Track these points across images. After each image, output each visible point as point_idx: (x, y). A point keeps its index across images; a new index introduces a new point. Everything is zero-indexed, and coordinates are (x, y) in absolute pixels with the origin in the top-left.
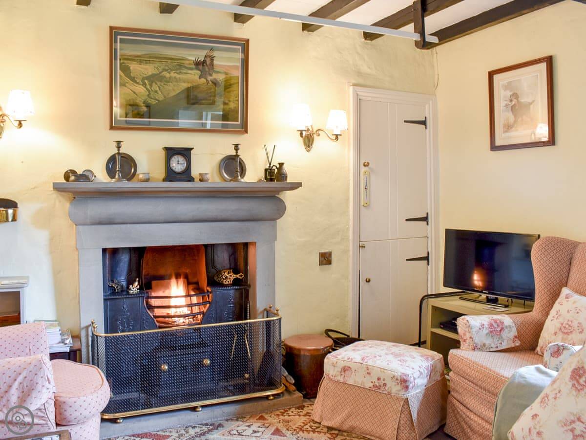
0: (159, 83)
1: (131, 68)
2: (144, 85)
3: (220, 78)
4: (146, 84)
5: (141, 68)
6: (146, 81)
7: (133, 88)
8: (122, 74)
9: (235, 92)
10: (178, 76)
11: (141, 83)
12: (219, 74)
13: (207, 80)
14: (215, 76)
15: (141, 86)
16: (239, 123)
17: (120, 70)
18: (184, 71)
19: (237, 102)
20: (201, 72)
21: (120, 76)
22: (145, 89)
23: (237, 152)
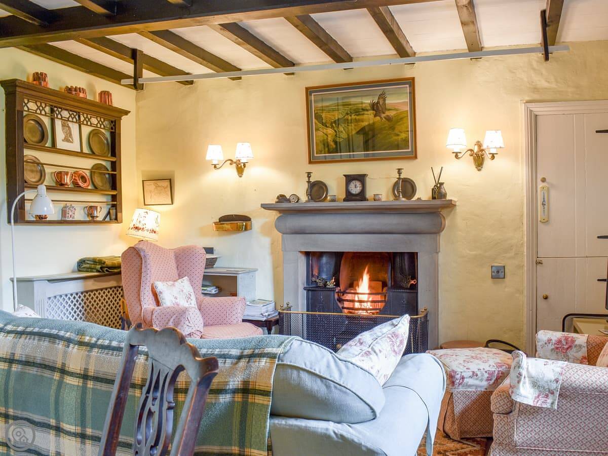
0: (343, 125)
1: (323, 116)
2: (332, 127)
3: (392, 114)
4: (334, 127)
5: (330, 115)
6: (334, 125)
7: (325, 131)
8: (316, 121)
9: (405, 125)
10: (358, 117)
11: (330, 126)
12: (391, 111)
13: (381, 118)
14: (387, 113)
15: (330, 129)
16: (410, 150)
17: (315, 118)
18: (362, 113)
19: (407, 133)
20: (376, 112)
21: (315, 123)
22: (334, 131)
23: (399, 176)
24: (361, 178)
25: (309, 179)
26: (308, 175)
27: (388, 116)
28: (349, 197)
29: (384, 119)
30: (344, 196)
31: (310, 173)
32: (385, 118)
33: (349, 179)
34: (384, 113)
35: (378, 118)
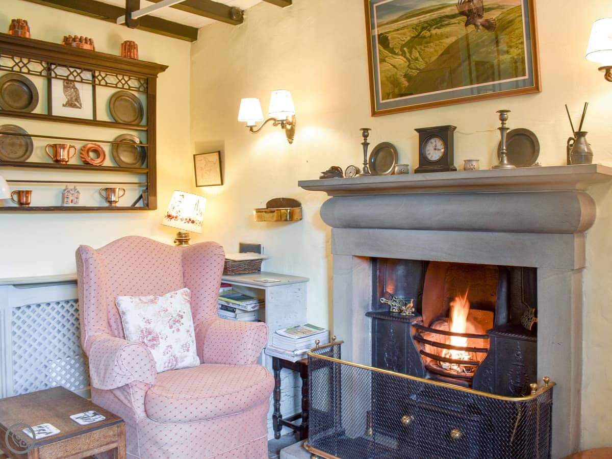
0: (418, 47)
1: (389, 38)
2: (404, 54)
3: (494, 16)
4: (405, 53)
5: (399, 34)
6: (405, 49)
7: (392, 61)
8: (382, 49)
9: (517, 31)
10: (438, 31)
11: (401, 53)
12: (493, 12)
13: (476, 26)
14: (487, 16)
15: (401, 57)
16: (526, 77)
17: (379, 43)
18: (446, 22)
19: (520, 46)
20: (468, 17)
21: (379, 50)
22: (405, 59)
23: (503, 124)
24: (444, 133)
25: (365, 140)
26: (364, 132)
27: (487, 21)
28: (425, 165)
29: (481, 27)
30: (417, 165)
31: (368, 129)
32: (483, 26)
33: (425, 135)
34: (480, 16)
35: (471, 28)
